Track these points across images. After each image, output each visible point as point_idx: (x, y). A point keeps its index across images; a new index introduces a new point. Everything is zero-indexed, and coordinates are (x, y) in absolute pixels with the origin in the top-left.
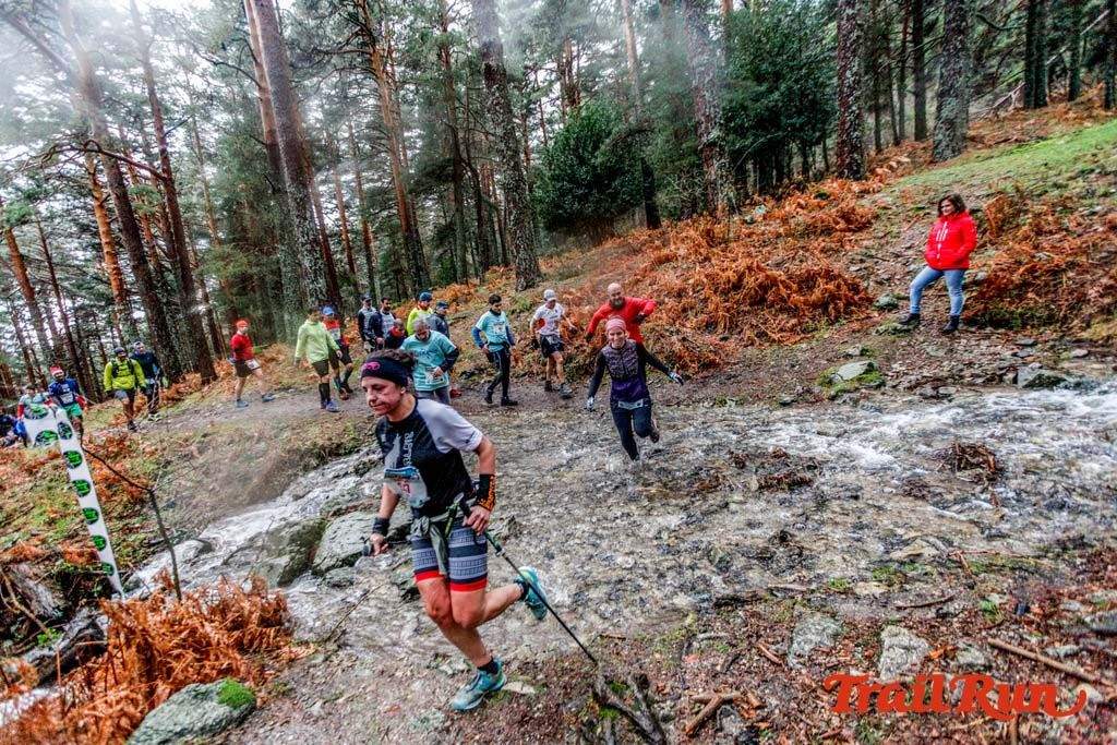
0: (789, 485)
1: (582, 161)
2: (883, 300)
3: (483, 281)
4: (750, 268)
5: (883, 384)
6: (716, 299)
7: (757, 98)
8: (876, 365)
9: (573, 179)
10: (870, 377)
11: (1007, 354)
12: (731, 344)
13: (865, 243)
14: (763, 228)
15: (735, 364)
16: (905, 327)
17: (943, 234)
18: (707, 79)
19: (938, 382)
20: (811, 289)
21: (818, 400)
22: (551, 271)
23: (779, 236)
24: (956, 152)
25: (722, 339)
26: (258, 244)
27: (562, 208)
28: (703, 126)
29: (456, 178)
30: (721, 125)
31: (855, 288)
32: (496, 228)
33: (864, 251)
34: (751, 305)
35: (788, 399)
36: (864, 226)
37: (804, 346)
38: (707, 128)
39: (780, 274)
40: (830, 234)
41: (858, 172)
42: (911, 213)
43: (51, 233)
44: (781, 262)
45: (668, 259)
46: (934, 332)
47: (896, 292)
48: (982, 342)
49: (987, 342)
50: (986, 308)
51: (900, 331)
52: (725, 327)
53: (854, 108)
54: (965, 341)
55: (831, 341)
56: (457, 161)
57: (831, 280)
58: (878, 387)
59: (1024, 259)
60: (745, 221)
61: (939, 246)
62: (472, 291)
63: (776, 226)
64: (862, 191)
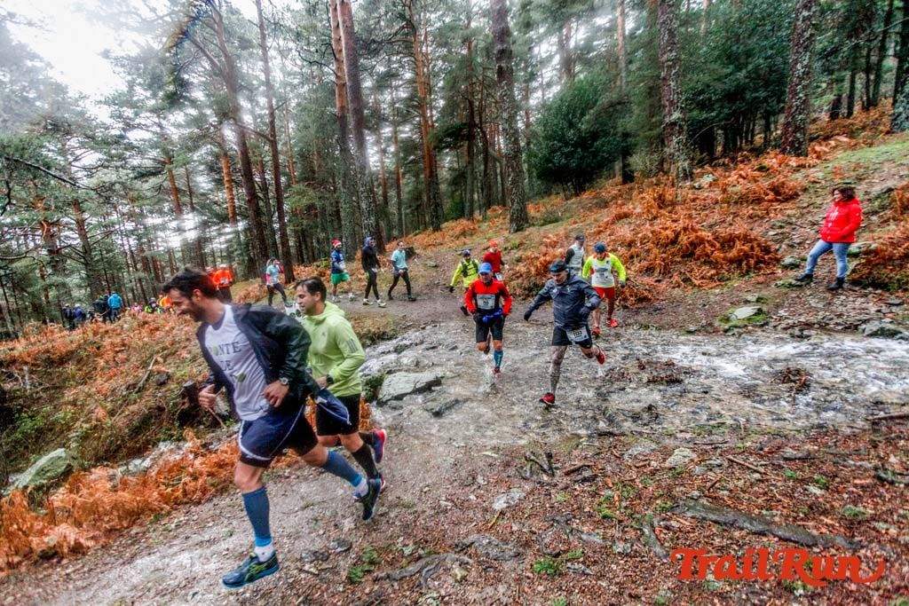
2: (788, 260)
3: (485, 219)
4: (685, 229)
5: (767, 324)
6: (655, 251)
8: (765, 309)
9: (562, 139)
10: (758, 318)
11: (873, 309)
12: (663, 285)
13: (789, 212)
14: (707, 194)
15: (662, 300)
16: (799, 283)
17: (834, 216)
18: (673, 72)
19: (809, 325)
20: (731, 247)
21: (716, 331)
22: (538, 215)
23: (717, 202)
25: (656, 281)
26: (323, 183)
27: (551, 162)
28: (667, 109)
29: (471, 138)
31: (767, 250)
33: (786, 218)
34: (682, 257)
35: (693, 328)
36: (792, 197)
37: (717, 291)
38: (670, 111)
41: (799, 148)
43: (192, 172)
44: (714, 224)
45: (626, 216)
46: (821, 289)
50: (870, 273)
52: (660, 272)
54: (844, 297)
55: (739, 289)
56: (472, 125)
57: (747, 243)
58: (762, 326)
60: (694, 187)
61: (830, 224)
62: (476, 226)
63: (717, 194)
64: (798, 166)
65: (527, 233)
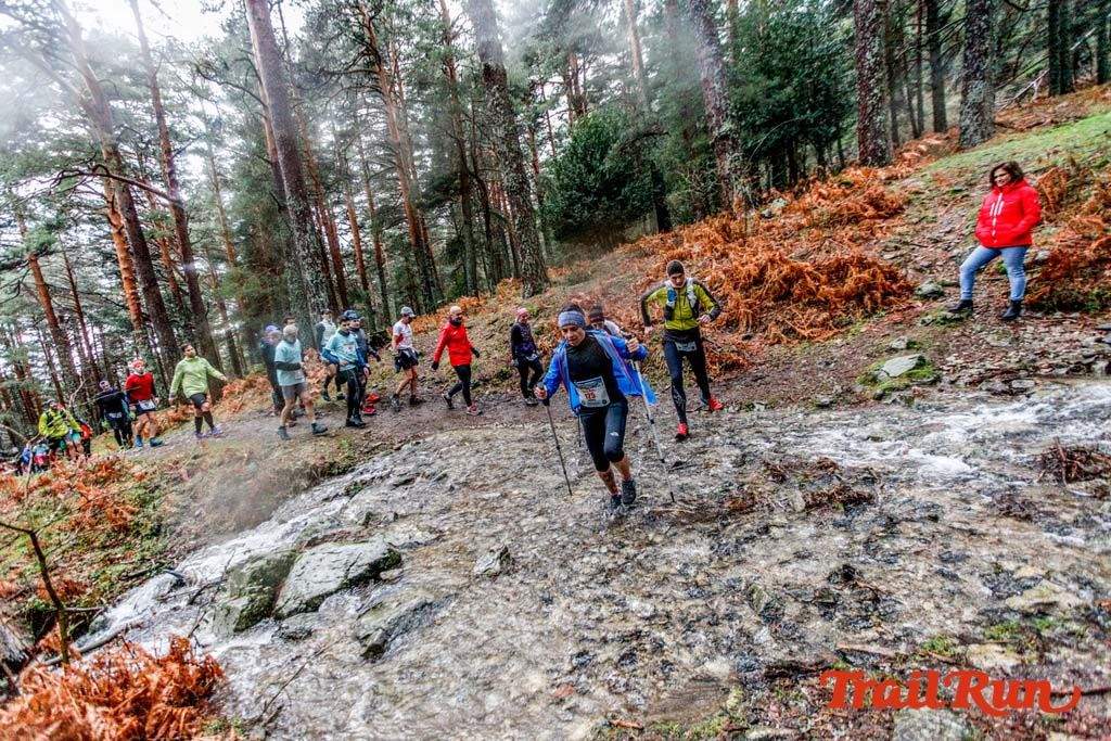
0: (844, 503)
1: (591, 169)
2: (926, 287)
4: (772, 261)
5: (938, 379)
6: (737, 295)
7: (769, 93)
8: (927, 358)
9: (581, 187)
10: (921, 372)
11: (1090, 340)
12: (755, 343)
13: (899, 229)
14: (783, 221)
15: (760, 365)
16: (957, 316)
17: (998, 208)
18: (716, 71)
19: (1008, 375)
20: (842, 280)
21: (861, 401)
23: (801, 227)
24: (986, 136)
25: (745, 338)
27: (571, 217)
28: (714, 119)
29: (464, 190)
30: (733, 117)
31: (893, 277)
32: (508, 243)
33: (898, 238)
34: (773, 300)
35: (826, 400)
36: (896, 212)
37: (838, 341)
38: (718, 121)
39: (807, 266)
40: (857, 222)
41: (883, 158)
42: (946, 197)
43: (76, 263)
44: (806, 253)
46: (992, 320)
47: (940, 279)
48: (1053, 328)
49: (1059, 328)
50: (1052, 291)
51: (951, 320)
52: (747, 326)
53: (876, 91)
54: (1032, 328)
55: (870, 335)
56: (464, 174)
57: (865, 268)
58: (933, 383)
59: (1095, 233)
60: (762, 216)
61: (994, 221)
63: (797, 218)
64: (888, 179)
65: (548, 295)
